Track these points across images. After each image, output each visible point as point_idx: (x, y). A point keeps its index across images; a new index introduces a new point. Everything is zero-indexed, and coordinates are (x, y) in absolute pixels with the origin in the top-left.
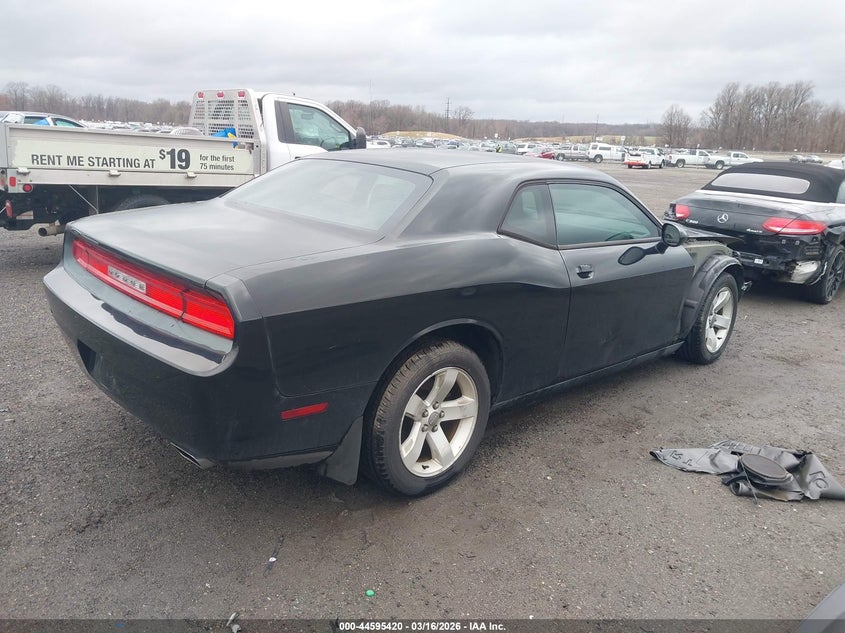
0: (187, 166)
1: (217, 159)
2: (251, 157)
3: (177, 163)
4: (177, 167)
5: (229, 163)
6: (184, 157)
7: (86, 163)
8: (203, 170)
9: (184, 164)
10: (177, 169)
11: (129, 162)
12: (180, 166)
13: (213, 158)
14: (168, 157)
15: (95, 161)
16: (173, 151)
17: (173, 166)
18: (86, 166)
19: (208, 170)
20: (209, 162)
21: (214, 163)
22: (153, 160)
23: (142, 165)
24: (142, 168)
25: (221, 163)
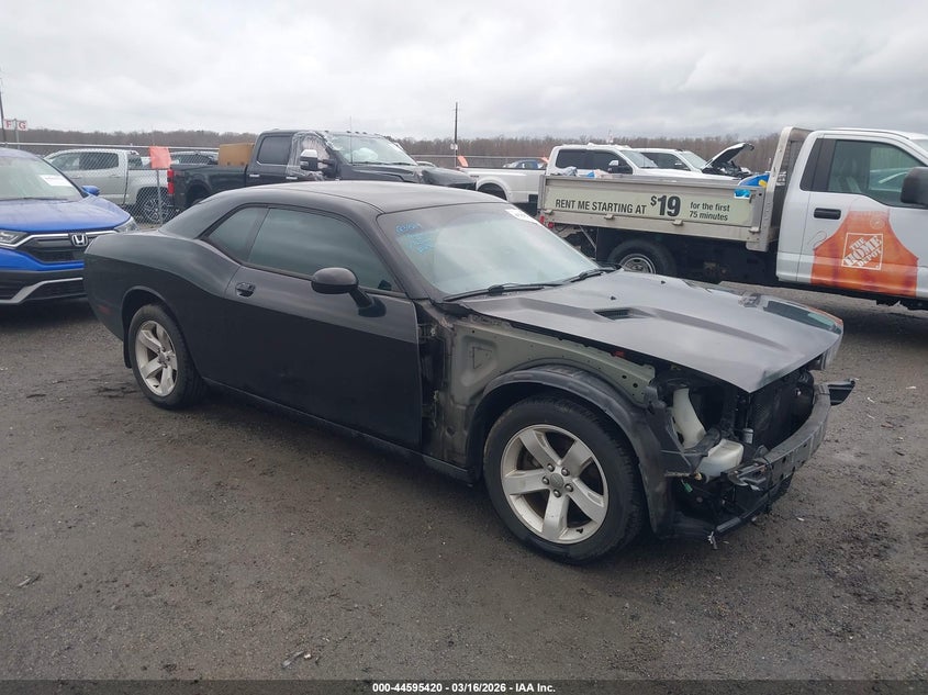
0: (676, 213)
1: (710, 207)
2: (751, 206)
3: (667, 209)
4: (666, 214)
5: (722, 213)
6: (674, 204)
7: (591, 206)
8: (693, 218)
9: (673, 211)
10: (666, 215)
11: (624, 208)
12: (669, 213)
13: (705, 206)
14: (659, 204)
15: (598, 206)
16: (665, 197)
17: (662, 213)
18: (591, 210)
19: (698, 219)
20: (700, 210)
21: (705, 211)
22: (644, 206)
23: (634, 211)
24: (633, 213)
25: (714, 212)
